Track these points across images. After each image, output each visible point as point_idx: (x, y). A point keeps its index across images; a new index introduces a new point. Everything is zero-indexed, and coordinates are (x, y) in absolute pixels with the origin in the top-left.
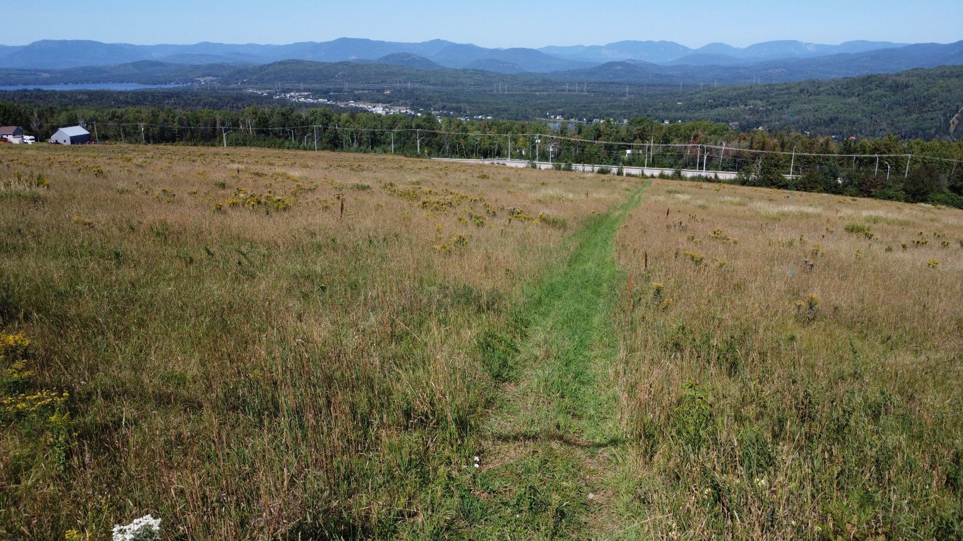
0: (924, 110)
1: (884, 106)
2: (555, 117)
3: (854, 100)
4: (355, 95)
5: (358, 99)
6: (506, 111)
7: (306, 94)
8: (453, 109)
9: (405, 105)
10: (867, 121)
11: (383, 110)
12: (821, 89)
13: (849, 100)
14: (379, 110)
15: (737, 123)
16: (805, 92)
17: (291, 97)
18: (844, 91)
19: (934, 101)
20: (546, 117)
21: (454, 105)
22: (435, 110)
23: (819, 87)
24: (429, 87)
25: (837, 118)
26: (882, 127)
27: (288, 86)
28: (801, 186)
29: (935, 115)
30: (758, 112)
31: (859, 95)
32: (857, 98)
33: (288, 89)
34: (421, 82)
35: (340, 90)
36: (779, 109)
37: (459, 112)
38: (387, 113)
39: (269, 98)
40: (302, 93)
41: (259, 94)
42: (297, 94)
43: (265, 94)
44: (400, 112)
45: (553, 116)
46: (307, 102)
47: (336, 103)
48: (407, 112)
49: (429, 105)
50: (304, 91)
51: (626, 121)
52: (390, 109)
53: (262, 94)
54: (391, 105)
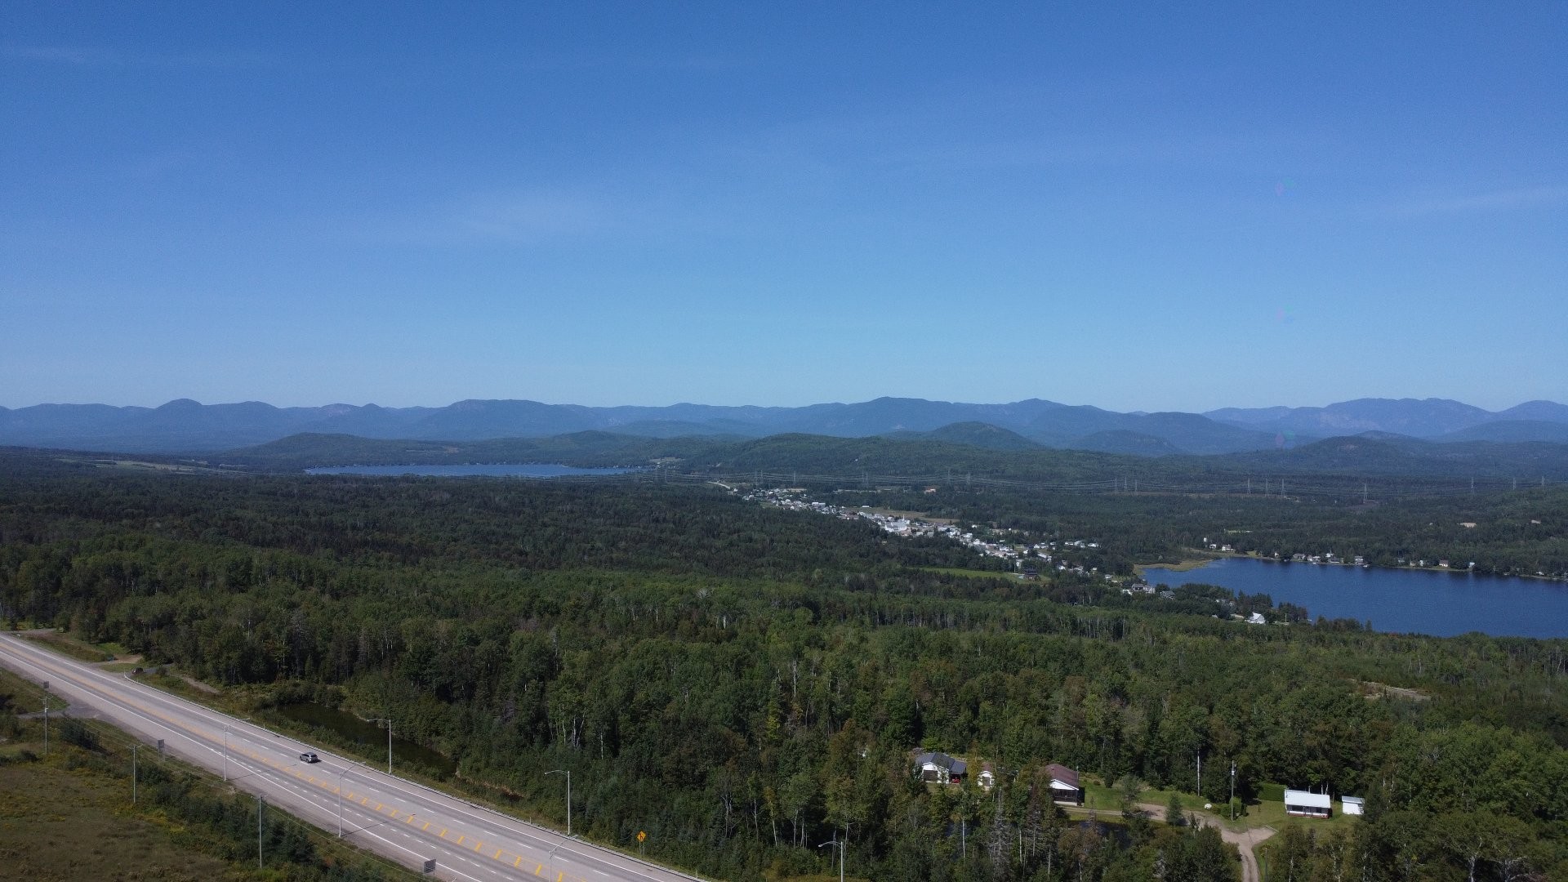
2: (1219, 547)
4: (873, 496)
5: (876, 502)
6: (1127, 532)
7: (798, 490)
8: (1031, 527)
9: (950, 515)
11: (909, 525)
14: (903, 527)
17: (772, 496)
20: (1202, 546)
21: (1034, 518)
22: (999, 528)
24: (1000, 482)
27: (776, 476)
33: (774, 482)
34: (992, 472)
35: (853, 486)
37: (1040, 531)
38: (914, 531)
39: (737, 499)
40: (793, 490)
41: (727, 490)
42: (785, 491)
43: (735, 490)
44: (936, 529)
45: (1215, 545)
46: (792, 507)
47: (838, 510)
48: (948, 530)
49: (993, 518)
50: (797, 486)
51: (1359, 560)
52: (921, 525)
53: (732, 489)
54: (927, 516)
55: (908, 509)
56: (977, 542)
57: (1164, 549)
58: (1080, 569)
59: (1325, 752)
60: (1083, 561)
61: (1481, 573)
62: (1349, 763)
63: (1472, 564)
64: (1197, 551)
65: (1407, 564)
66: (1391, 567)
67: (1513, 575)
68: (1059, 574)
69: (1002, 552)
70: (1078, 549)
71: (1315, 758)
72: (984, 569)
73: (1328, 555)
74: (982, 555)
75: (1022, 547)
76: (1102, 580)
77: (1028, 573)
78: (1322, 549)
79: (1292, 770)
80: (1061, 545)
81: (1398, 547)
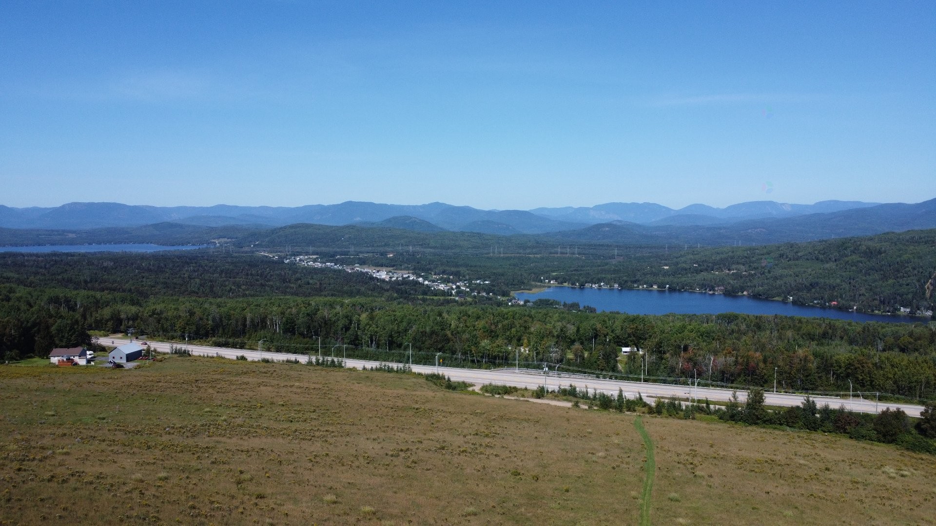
0: (899, 275)
1: (861, 271)
2: (550, 282)
3: (831, 265)
4: (360, 259)
5: (363, 262)
6: (503, 275)
7: (314, 257)
8: (452, 274)
9: (407, 269)
10: (847, 286)
11: (387, 274)
12: (799, 254)
13: (827, 266)
14: (383, 275)
15: (722, 288)
16: (785, 257)
17: (300, 260)
18: (821, 257)
19: (908, 267)
20: (541, 281)
21: (453, 269)
22: (435, 275)
23: (797, 252)
24: (428, 250)
25: (817, 284)
26: (861, 292)
27: (298, 249)
28: (784, 420)
29: (909, 281)
30: (741, 277)
31: (836, 260)
32: (835, 264)
33: (298, 252)
34: (422, 245)
35: (346, 253)
36: (761, 275)
37: (458, 276)
38: (390, 278)
39: (280, 262)
40: (311, 257)
41: (271, 257)
42: (306, 257)
43: (276, 257)
44: (402, 276)
45: (547, 281)
46: (316, 266)
47: (343, 267)
48: (409, 277)
49: (430, 269)
50: (313, 254)
51: (616, 286)
52: (393, 274)
53: (274, 257)
54: (394, 269)
55: (382, 266)
56: (426, 282)
57: (523, 283)
58: (484, 294)
59: (634, 335)
60: (485, 290)
61: (672, 290)
62: (641, 338)
63: (668, 286)
64: (539, 284)
65: (639, 287)
66: (631, 289)
67: (685, 291)
68: (475, 297)
69: (442, 287)
70: (480, 284)
71: (631, 337)
72: (436, 296)
73: (602, 284)
74: (433, 289)
75: (451, 284)
76: (496, 299)
77: (461, 297)
78: (599, 281)
79: (624, 341)
80: (470, 284)
81: (634, 279)
